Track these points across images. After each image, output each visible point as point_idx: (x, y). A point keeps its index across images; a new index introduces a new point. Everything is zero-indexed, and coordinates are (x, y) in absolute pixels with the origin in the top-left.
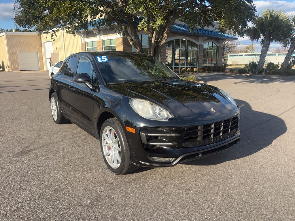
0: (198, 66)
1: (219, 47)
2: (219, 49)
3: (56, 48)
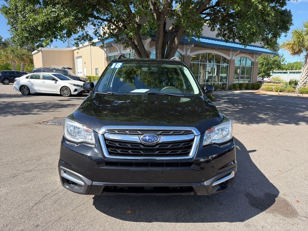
0: (228, 82)
2: (253, 65)
3: (85, 63)
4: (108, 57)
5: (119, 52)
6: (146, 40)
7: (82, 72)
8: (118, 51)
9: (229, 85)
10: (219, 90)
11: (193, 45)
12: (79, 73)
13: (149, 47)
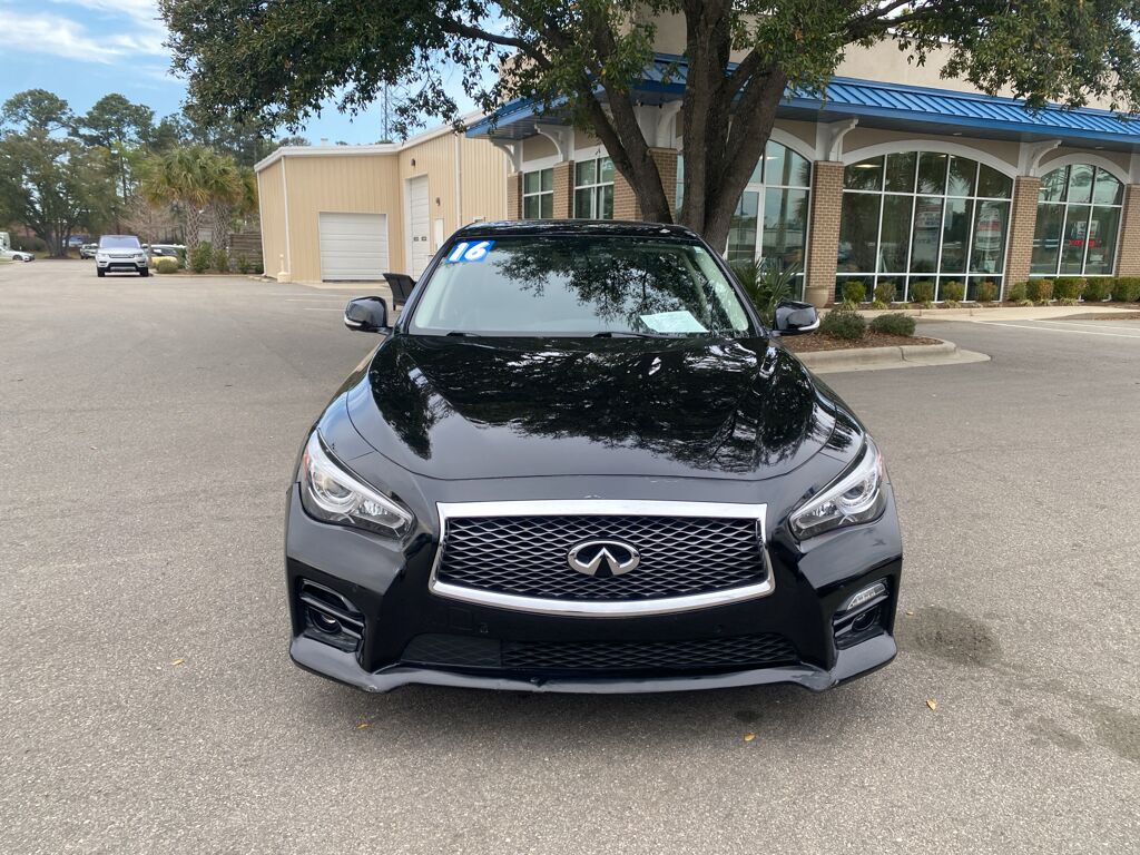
0: (1008, 272)
1: (1129, 190)
3: (438, 201)
4: (520, 178)
5: (560, 158)
6: (661, 107)
7: (428, 238)
8: (557, 153)
9: (1011, 283)
10: (963, 306)
11: (856, 122)
12: (416, 239)
13: (674, 136)
